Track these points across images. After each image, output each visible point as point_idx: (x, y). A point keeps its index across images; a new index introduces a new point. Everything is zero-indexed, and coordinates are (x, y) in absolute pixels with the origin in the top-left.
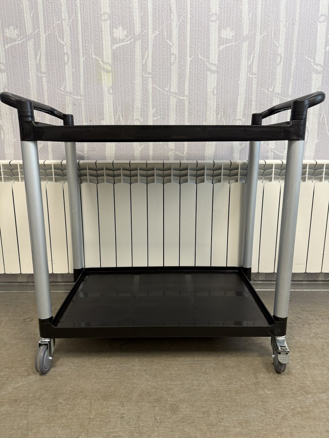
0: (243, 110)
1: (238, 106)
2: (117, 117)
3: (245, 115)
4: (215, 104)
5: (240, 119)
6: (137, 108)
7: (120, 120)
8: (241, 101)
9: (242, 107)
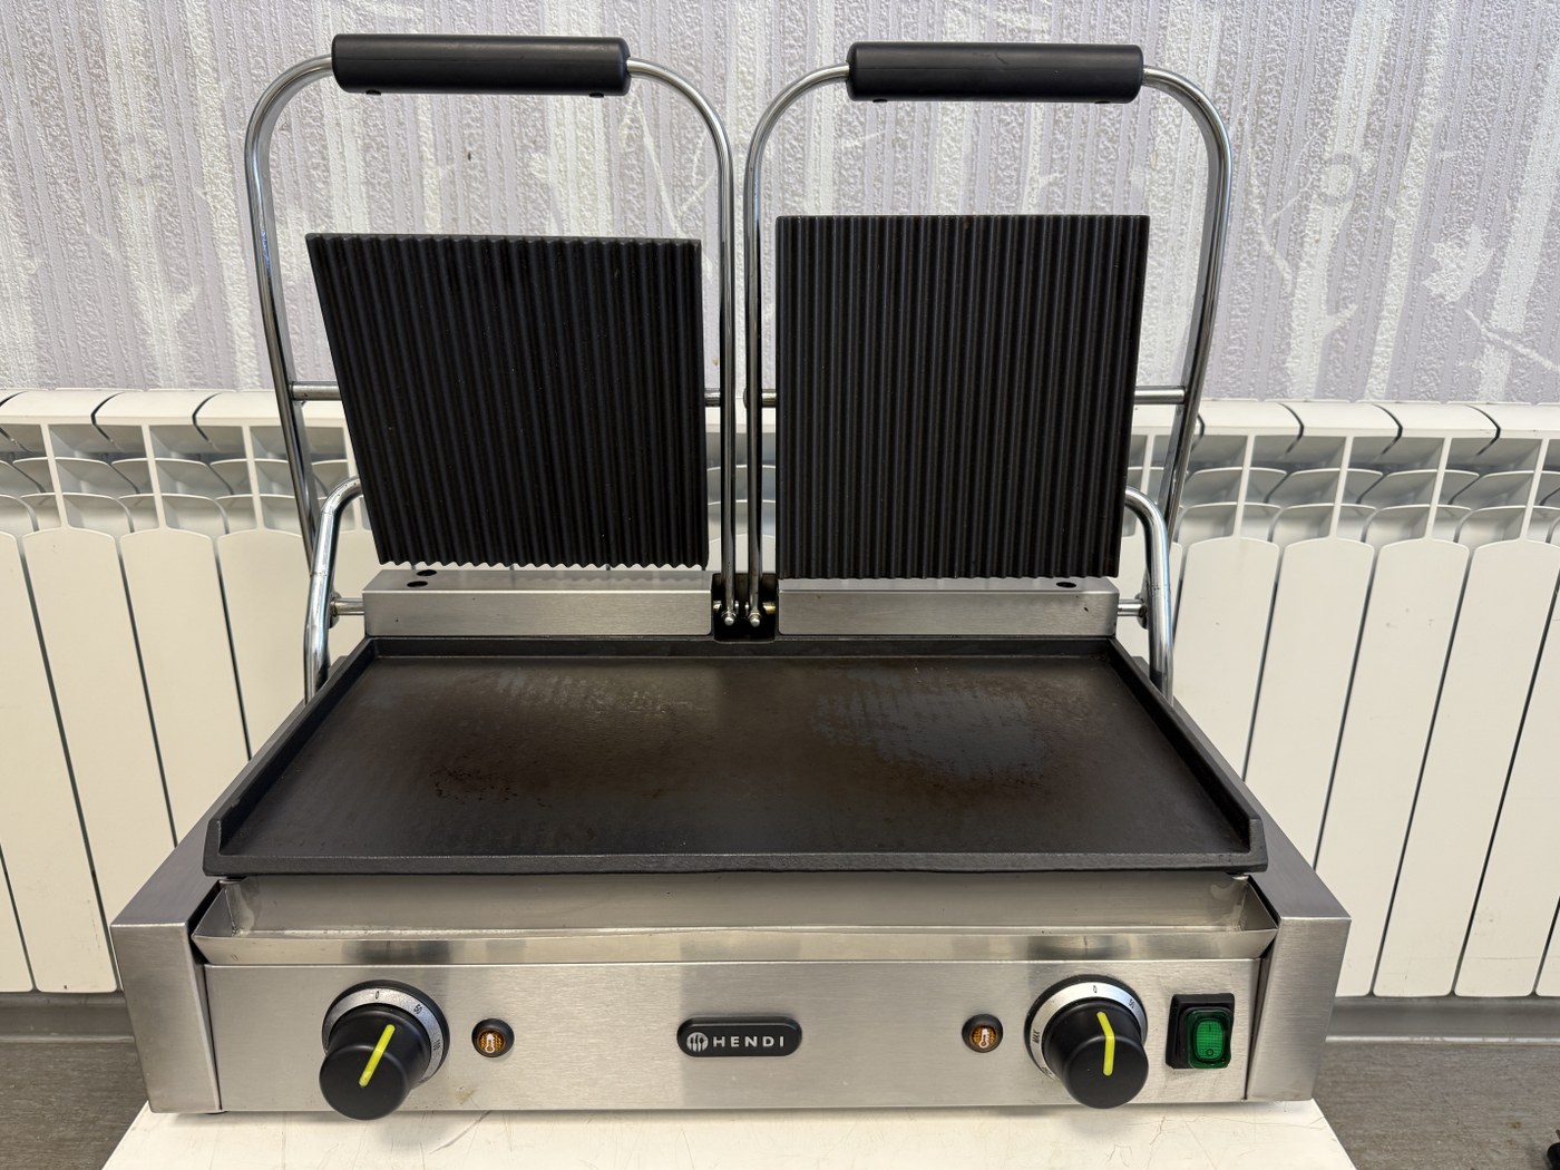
0: (1373, 104)
1: (1347, 81)
2: (626, 132)
3: (1379, 136)
4: (1213, 65)
5: (1346, 159)
6: (744, 81)
7: (641, 148)
8: (1364, 50)
9: (1369, 84)
